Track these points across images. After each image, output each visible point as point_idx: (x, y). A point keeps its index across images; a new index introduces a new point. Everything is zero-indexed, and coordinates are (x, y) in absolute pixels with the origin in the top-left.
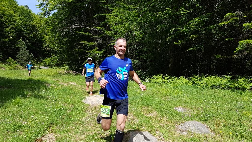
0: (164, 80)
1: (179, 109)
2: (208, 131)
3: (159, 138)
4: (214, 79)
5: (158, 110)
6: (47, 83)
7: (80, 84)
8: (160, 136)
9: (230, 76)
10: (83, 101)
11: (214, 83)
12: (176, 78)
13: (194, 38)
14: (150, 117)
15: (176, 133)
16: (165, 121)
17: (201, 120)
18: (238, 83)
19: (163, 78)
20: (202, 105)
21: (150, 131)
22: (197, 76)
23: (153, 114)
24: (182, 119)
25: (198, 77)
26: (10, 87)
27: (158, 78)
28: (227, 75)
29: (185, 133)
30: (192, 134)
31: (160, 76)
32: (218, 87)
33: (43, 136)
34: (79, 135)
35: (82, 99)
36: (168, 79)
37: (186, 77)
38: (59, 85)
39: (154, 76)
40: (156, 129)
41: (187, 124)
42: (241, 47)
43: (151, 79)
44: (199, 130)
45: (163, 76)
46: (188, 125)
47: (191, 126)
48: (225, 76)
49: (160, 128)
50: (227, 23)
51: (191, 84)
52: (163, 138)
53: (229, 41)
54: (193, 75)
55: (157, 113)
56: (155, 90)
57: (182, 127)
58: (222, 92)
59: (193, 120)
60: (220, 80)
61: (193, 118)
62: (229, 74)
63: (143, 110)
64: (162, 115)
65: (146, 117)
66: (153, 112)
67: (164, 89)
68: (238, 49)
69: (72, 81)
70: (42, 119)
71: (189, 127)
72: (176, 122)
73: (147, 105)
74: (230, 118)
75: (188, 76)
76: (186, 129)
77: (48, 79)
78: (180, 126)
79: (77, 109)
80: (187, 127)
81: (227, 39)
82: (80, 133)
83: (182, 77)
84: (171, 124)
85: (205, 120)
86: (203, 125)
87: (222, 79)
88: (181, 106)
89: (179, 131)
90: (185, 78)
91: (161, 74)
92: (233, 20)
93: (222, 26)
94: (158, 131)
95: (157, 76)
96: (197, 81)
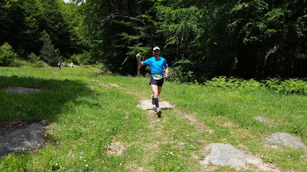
2: (301, 144)
3: (244, 152)
5: (235, 119)
7: (123, 86)
13: (270, 32)
15: (264, 146)
16: (246, 132)
21: (232, 144)
23: (229, 124)
25: (275, 80)
29: (275, 147)
31: (222, 78)
35: (136, 104)
36: (233, 82)
39: (215, 78)
40: (238, 141)
47: (281, 139)
51: (264, 88)
52: (249, 152)
55: (234, 123)
60: (303, 83)
64: (242, 126)
65: (221, 128)
66: (229, 121)
72: (262, 133)
76: (276, 142)
78: (267, 138)
80: (276, 139)
84: (255, 136)
85: (296, 132)
86: (294, 138)
88: (261, 115)
89: (267, 144)
91: (224, 76)
94: (241, 143)
95: (219, 78)
96: (273, 84)
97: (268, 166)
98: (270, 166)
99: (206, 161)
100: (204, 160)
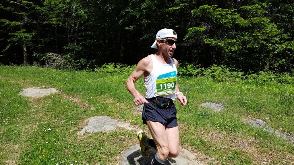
0: (116, 69)
3: (118, 120)
9: (180, 63)
12: (129, 66)
13: (146, 23)
14: (107, 104)
16: (122, 105)
18: (186, 70)
21: (109, 115)
27: (110, 67)
31: (111, 64)
39: (105, 65)
43: (102, 68)
45: (114, 65)
50: (177, 8)
55: (114, 99)
63: (99, 98)
64: (119, 101)
66: (110, 99)
97: (134, 127)
98: (135, 127)
99: (83, 131)
100: (81, 131)
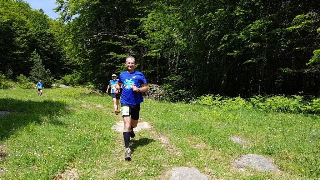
0: (215, 102)
1: (235, 139)
2: (273, 167)
3: (209, 176)
4: (280, 100)
5: (208, 140)
6: (68, 106)
7: (108, 107)
8: (211, 173)
9: (302, 96)
10: (113, 128)
11: (281, 106)
12: (231, 99)
13: (253, 46)
14: (198, 149)
15: (232, 169)
16: (216, 154)
17: (264, 153)
18: (311, 105)
19: (213, 99)
20: (265, 133)
21: (197, 167)
22: (258, 96)
23: (201, 145)
24: (240, 151)
25: (260, 98)
26: (22, 110)
27: (208, 99)
28: (298, 95)
29: (243, 170)
30: (252, 171)
31: (209, 96)
32: (285, 110)
33: (62, 172)
34: (108, 171)
35: (111, 126)
36: (221, 100)
37: (243, 97)
38: (83, 108)
39: (202, 97)
40: (205, 164)
41: (245, 158)
42: (317, 59)
43: (199, 101)
44: (262, 165)
45: (213, 97)
46: (248, 160)
47: (251, 161)
48: (295, 96)
49: (210, 163)
50: (298, 28)
51: (250, 106)
52: (214, 176)
53: (300, 50)
54: (253, 95)
55: (207, 144)
56: (203, 114)
57: (239, 162)
58: (291, 116)
59: (253, 153)
60: (288, 101)
61: (253, 150)
62: (300, 94)
63: (188, 140)
64: (213, 147)
65: (192, 149)
66: (202, 142)
67: (215, 113)
68: (313, 61)
69: (99, 103)
70: (62, 151)
71: (248, 161)
72: (232, 155)
73: (194, 133)
74: (303, 150)
75: (246, 96)
76: (245, 164)
77: (69, 101)
78: (236, 161)
79: (104, 139)
80: (245, 162)
81: (297, 48)
82: (109, 168)
83: (238, 98)
84: (225, 158)
85: (269, 153)
86: (266, 159)
87: (291, 100)
88: (238, 135)
89: (235, 167)
90: (243, 99)
91: (211, 94)
92: (306, 24)
93: (291, 31)
94: (208, 167)
95: (206, 96)
96: (258, 102)
